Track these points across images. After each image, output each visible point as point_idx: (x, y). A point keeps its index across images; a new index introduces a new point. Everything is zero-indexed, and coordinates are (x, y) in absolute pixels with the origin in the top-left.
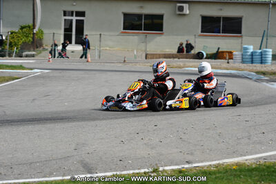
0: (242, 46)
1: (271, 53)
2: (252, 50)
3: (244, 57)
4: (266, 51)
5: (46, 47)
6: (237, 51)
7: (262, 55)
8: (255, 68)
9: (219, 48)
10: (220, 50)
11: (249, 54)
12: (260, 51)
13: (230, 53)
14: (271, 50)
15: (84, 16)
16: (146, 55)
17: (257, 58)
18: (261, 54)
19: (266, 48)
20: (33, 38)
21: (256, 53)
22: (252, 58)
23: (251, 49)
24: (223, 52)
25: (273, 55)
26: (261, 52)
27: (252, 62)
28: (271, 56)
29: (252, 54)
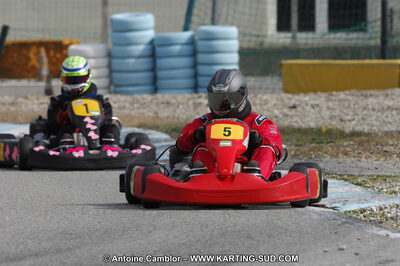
0: (105, 17)
1: (234, 45)
2: (150, 34)
3: (117, 63)
4: (211, 37)
6: (86, 40)
7: (194, 54)
8: (165, 113)
9: (5, 29)
10: (11, 38)
11: (139, 49)
12: (187, 35)
13: (58, 50)
14: (233, 31)
17: (176, 66)
18: (193, 50)
19: (213, 22)
21: (170, 43)
22: (154, 69)
23: (147, 27)
24: (24, 46)
25: (242, 53)
26: (192, 42)
27: (155, 86)
28: (234, 58)
29: (154, 51)
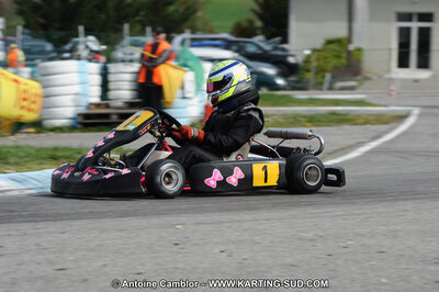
5: (368, 75)
15: (431, 20)
20: (348, 59)
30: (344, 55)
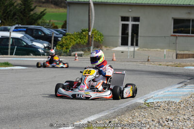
15: (139, 21)
16: (177, 55)
30: (87, 38)
